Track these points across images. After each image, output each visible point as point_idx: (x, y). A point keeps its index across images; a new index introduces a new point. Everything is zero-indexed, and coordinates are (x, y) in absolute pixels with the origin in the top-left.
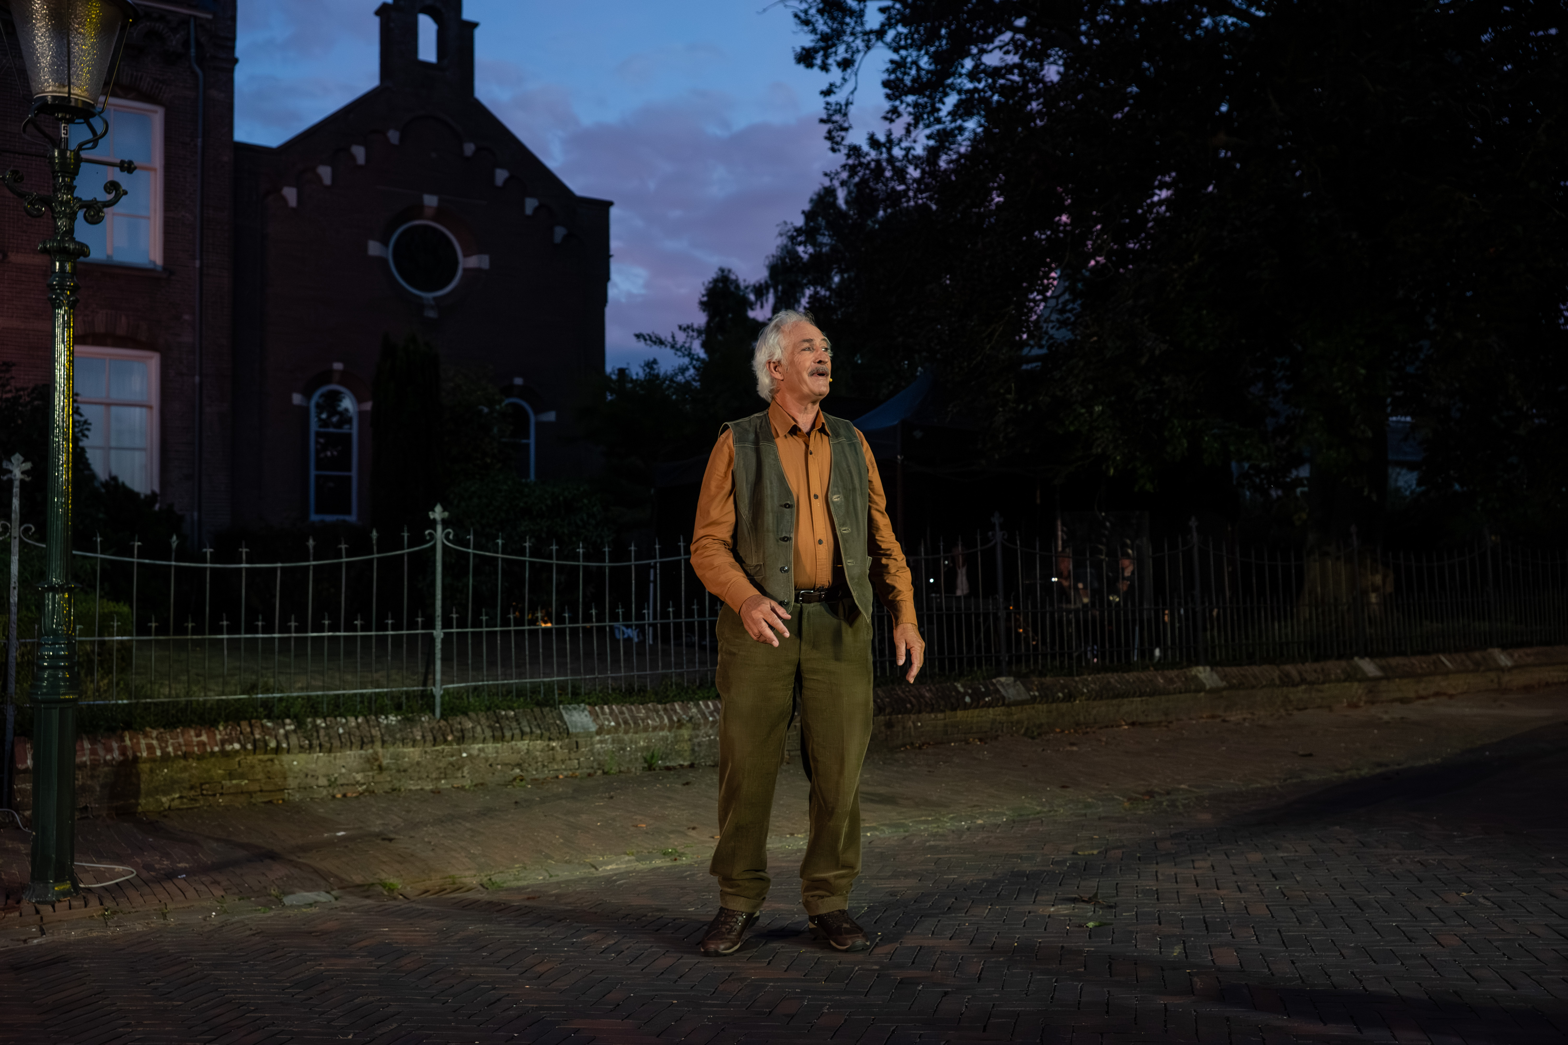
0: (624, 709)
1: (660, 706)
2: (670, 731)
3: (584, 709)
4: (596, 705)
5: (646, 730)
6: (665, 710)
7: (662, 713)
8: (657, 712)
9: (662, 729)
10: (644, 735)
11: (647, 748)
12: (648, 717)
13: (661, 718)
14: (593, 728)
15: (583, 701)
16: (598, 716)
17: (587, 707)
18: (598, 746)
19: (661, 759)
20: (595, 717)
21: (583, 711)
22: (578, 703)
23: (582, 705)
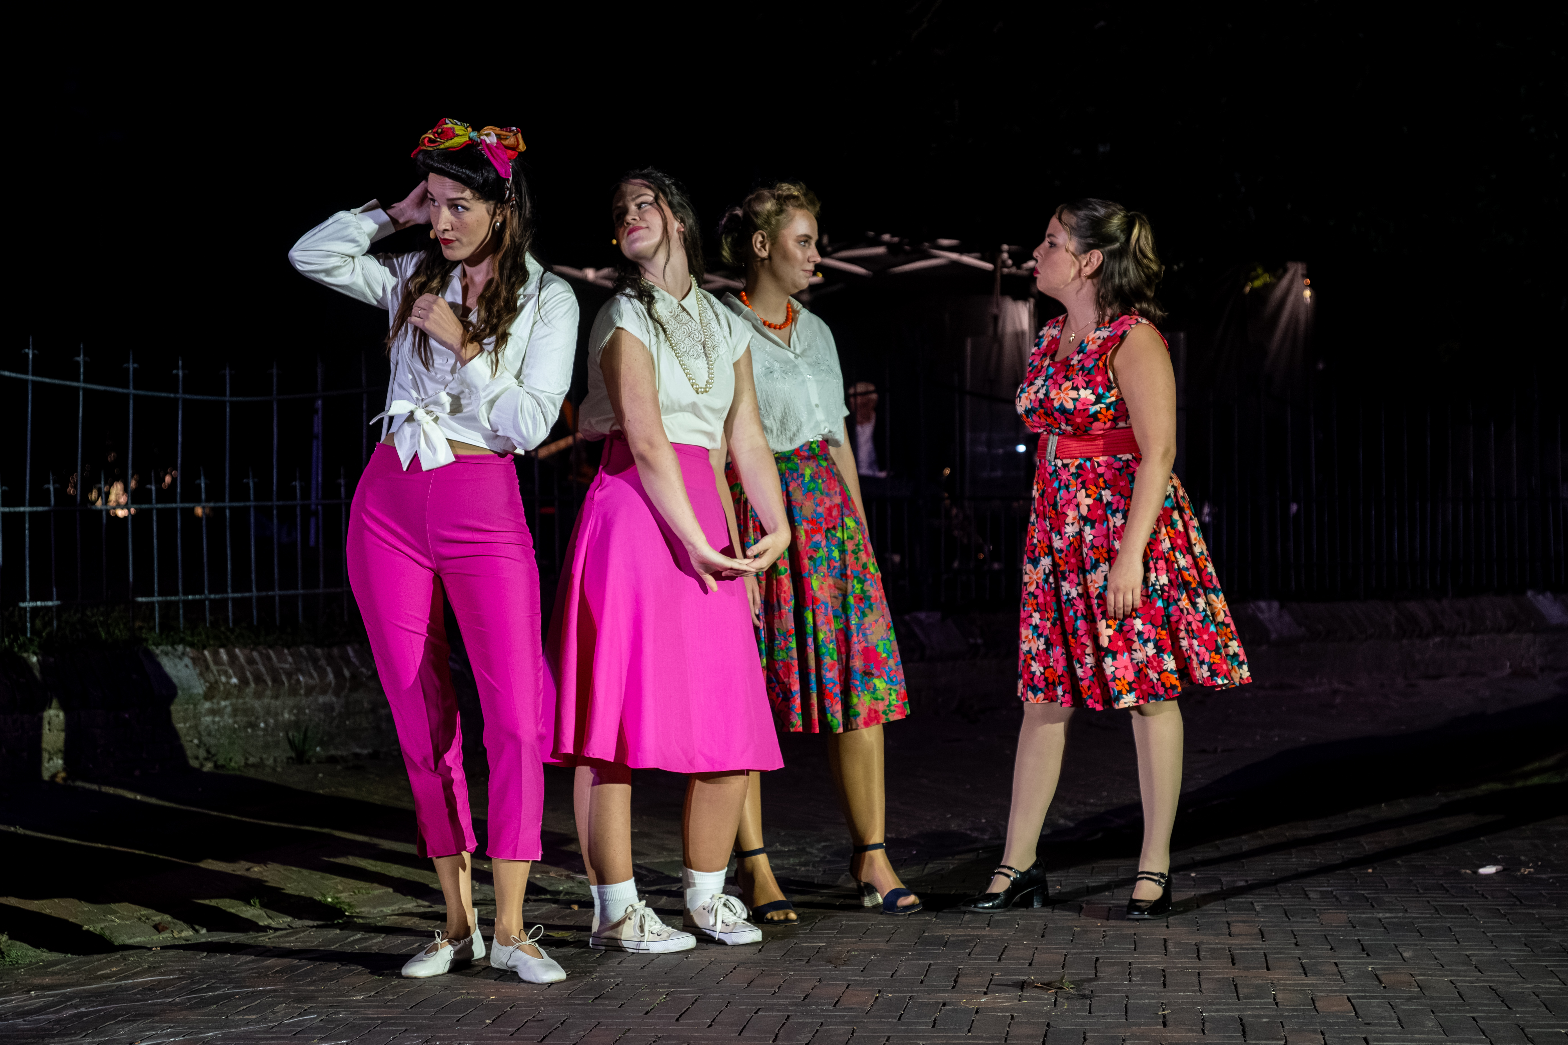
0: (255, 654)
1: (319, 651)
2: (337, 694)
3: (184, 654)
4: (204, 648)
5: (293, 691)
6: (330, 659)
7: (323, 662)
8: (315, 660)
9: (324, 692)
10: (291, 702)
11: (296, 725)
12: (298, 670)
13: (322, 674)
14: (200, 688)
15: (182, 641)
16: (208, 667)
17: (188, 649)
18: (209, 719)
19: (321, 743)
20: (204, 668)
21: (180, 658)
22: (173, 644)
23: (180, 648)
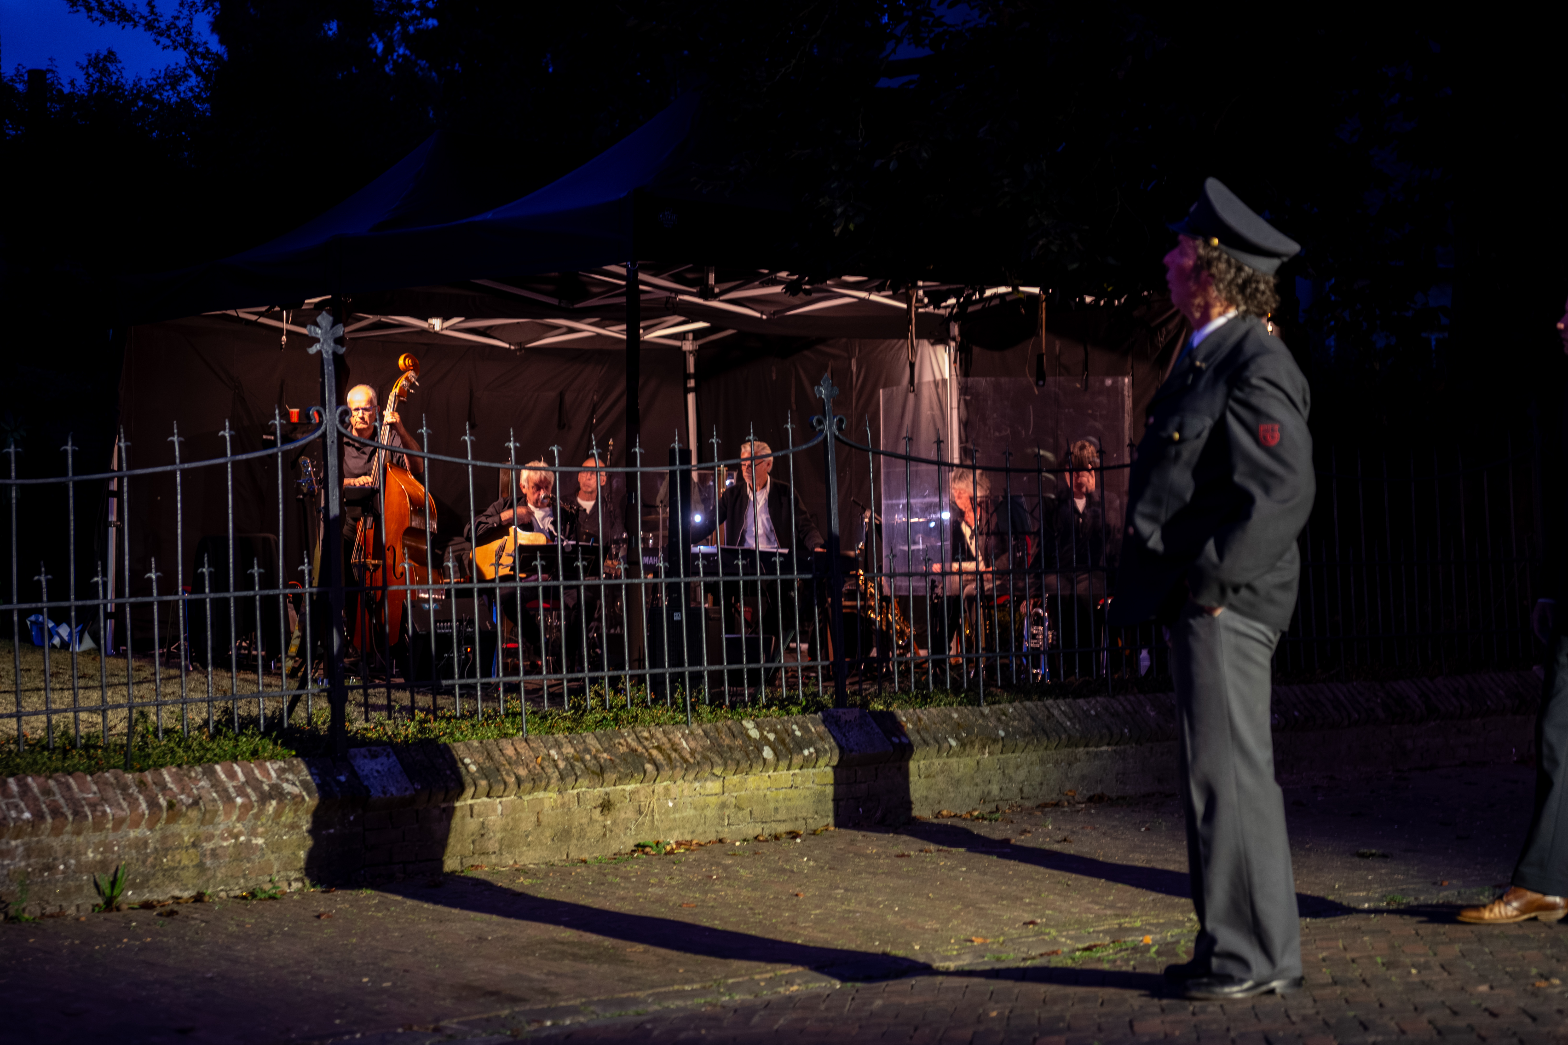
0: (51, 783)
1: (129, 776)
2: (151, 828)
5: (98, 826)
6: (142, 785)
7: (133, 790)
8: (124, 788)
9: (136, 825)
10: (96, 837)
11: (103, 865)
12: (104, 800)
13: (133, 803)
19: (133, 886)
